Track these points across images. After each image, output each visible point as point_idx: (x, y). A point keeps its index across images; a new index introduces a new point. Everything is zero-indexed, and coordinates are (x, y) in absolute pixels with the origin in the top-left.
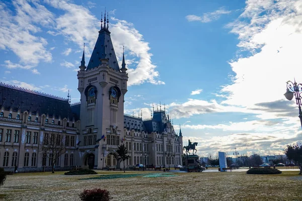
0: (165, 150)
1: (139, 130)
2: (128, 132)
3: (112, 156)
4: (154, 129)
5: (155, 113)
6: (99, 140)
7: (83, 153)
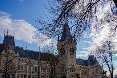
0: (95, 73)
1: (82, 65)
2: (78, 66)
3: (72, 76)
4: (89, 64)
5: (89, 56)
6: (67, 70)
7: (61, 75)
